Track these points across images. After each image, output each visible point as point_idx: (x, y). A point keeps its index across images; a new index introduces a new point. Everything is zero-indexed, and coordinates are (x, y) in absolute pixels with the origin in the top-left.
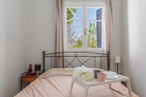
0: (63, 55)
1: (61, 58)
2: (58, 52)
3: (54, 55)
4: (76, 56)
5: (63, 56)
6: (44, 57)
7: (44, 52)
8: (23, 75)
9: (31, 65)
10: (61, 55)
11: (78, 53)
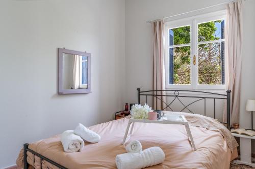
0: (162, 93)
1: (160, 97)
2: (155, 89)
3: (151, 93)
4: (177, 96)
5: (162, 95)
6: (139, 95)
7: (139, 90)
8: (117, 114)
9: (127, 104)
10: (159, 93)
11: (180, 92)
